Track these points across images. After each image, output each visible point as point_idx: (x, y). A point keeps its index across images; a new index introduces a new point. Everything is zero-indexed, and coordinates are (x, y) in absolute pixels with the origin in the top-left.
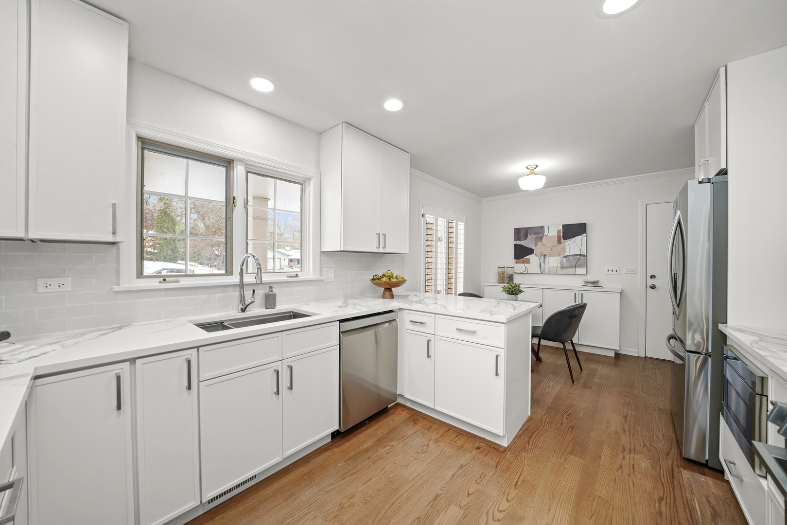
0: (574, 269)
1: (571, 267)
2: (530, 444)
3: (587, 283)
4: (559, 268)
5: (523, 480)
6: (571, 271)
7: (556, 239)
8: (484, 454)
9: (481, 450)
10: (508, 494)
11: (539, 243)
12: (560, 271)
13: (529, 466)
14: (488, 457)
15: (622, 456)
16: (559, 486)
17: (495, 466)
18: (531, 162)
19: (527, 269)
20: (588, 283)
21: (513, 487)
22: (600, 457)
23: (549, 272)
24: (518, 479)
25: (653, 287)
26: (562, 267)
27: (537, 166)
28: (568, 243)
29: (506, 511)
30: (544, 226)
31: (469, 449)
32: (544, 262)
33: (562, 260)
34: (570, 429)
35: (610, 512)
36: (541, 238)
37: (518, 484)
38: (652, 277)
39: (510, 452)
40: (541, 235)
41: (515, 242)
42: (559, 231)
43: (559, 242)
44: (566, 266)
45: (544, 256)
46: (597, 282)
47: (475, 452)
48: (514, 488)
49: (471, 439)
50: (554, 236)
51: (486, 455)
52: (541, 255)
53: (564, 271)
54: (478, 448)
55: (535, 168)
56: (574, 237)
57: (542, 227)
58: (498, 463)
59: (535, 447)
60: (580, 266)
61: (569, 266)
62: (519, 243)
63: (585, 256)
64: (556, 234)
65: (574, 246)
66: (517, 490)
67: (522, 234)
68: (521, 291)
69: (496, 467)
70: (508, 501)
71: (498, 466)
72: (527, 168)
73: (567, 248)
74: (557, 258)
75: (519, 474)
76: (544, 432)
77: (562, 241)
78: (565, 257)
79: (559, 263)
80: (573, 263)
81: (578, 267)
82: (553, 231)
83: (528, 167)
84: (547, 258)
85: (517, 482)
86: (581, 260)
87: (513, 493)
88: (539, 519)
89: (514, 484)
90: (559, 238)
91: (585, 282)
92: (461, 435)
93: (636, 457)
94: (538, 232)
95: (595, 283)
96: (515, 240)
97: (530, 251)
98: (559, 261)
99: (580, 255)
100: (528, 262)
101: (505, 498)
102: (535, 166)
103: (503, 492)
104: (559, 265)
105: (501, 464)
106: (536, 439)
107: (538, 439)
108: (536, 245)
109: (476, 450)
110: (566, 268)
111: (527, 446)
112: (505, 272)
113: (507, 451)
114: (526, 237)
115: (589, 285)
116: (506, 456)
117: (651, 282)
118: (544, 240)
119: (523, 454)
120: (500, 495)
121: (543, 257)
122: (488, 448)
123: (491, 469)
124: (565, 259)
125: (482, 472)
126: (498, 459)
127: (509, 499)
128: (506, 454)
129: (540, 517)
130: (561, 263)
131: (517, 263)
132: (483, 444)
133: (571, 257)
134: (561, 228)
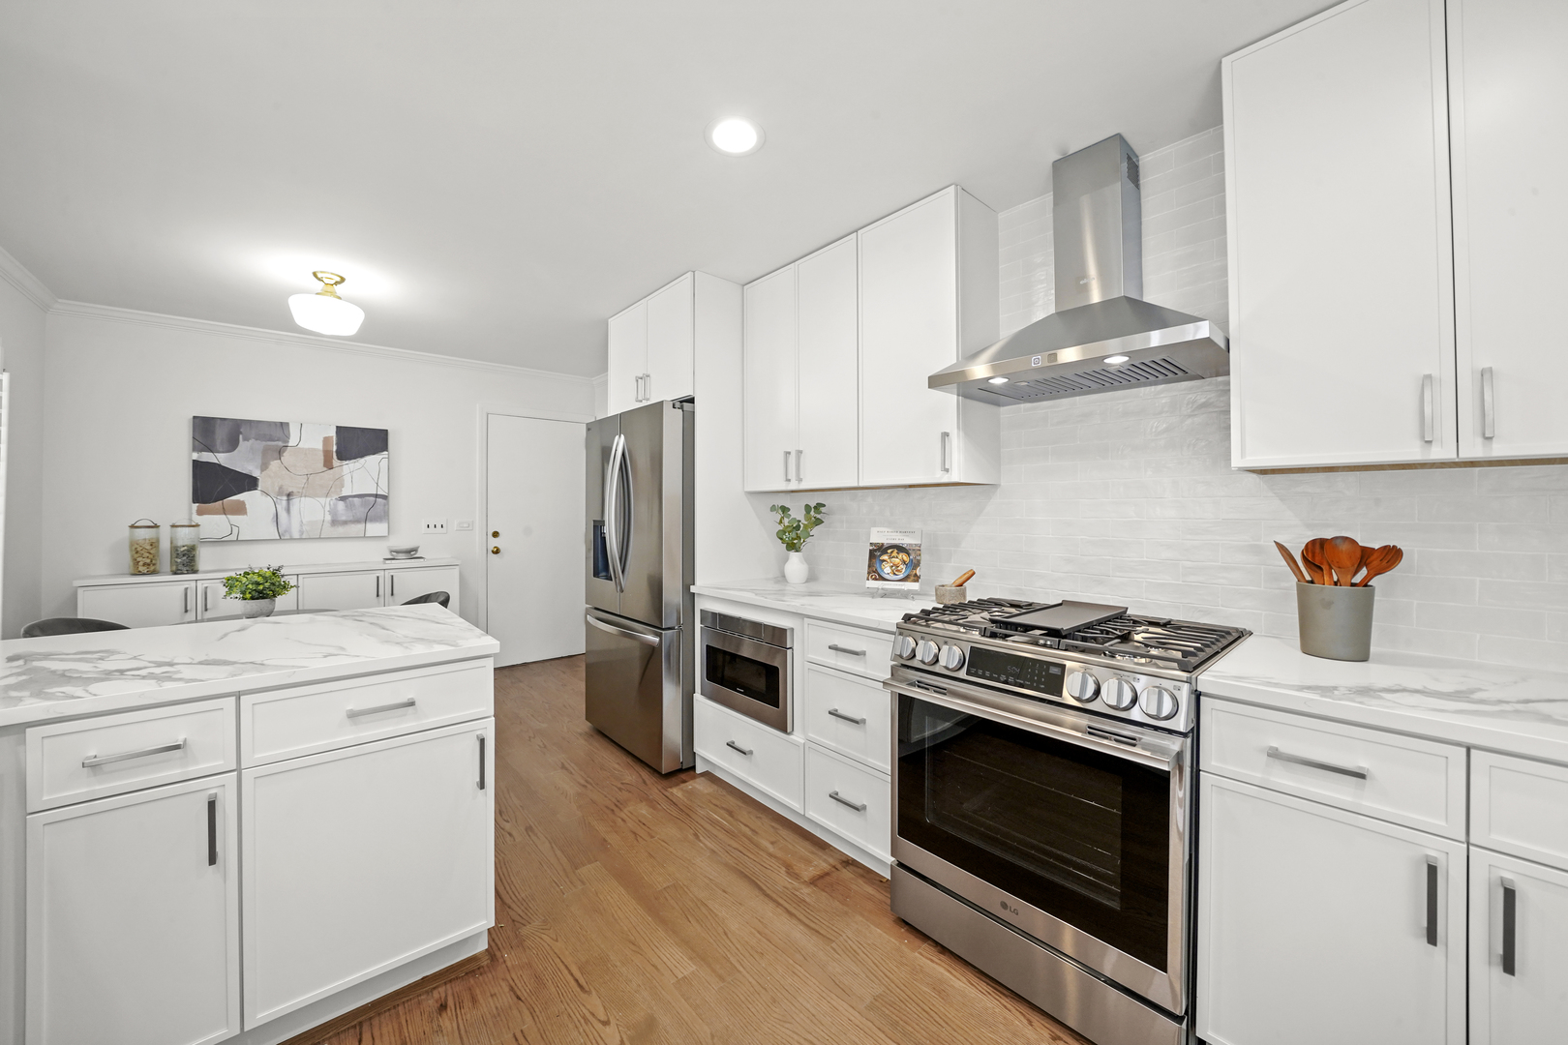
0: (361, 526)
1: (357, 521)
2: (513, 906)
3: (396, 554)
4: (327, 525)
5: (579, 968)
6: (356, 529)
7: (321, 457)
8: (467, 1003)
9: (450, 1003)
10: (593, 1015)
11: (274, 464)
12: (328, 531)
13: (557, 941)
14: (481, 1001)
15: (620, 820)
16: (622, 924)
17: (515, 999)
18: (332, 263)
19: (235, 530)
20: (397, 552)
21: (583, 995)
22: (605, 840)
23: (302, 532)
24: (572, 975)
25: (497, 551)
26: (334, 522)
27: (343, 280)
28: (349, 467)
29: (625, 1040)
30: (287, 424)
31: (427, 1029)
32: (288, 510)
33: (335, 505)
34: (530, 833)
35: (690, 894)
36: (280, 452)
37: (582, 981)
38: (496, 534)
39: (504, 952)
40: (280, 444)
41: (195, 456)
42: (326, 440)
43: (328, 465)
44: (344, 518)
45: (289, 495)
46: (415, 550)
47: (446, 1022)
48: (586, 995)
49: (400, 1008)
50: (314, 450)
51: (474, 1000)
52: (280, 493)
53: (341, 530)
54: (443, 1007)
55: (336, 283)
56: (362, 456)
57: (283, 426)
58: (512, 989)
59: (525, 904)
60: (377, 519)
61: (351, 518)
62: (207, 457)
63: (385, 497)
64: (320, 446)
65: (362, 474)
66: (594, 992)
67: (221, 435)
68: (285, 587)
69: (519, 998)
70: (606, 1023)
71: (519, 993)
72: (315, 274)
73: (347, 479)
74: (322, 500)
75: (562, 967)
76: (504, 868)
77: (336, 462)
78: (343, 499)
79: (327, 513)
80: (361, 512)
81: (371, 521)
82: (311, 437)
83: (319, 275)
84: (296, 502)
85: (577, 981)
86: (375, 506)
87: (595, 1003)
88: (663, 992)
89: (578, 989)
90: (327, 455)
91: (392, 551)
92: (366, 1027)
93: (631, 808)
94: (273, 437)
95: (411, 553)
96: (194, 449)
97: (249, 483)
98: (327, 508)
99: (376, 496)
100: (240, 509)
101: (599, 1026)
102: (338, 279)
103: (582, 1021)
104: (328, 518)
105: (519, 985)
106: (510, 892)
107: (512, 887)
108: (264, 467)
109: (444, 1015)
110: (345, 523)
111: (511, 913)
112: (158, 541)
113: (498, 954)
114: (233, 445)
115: (401, 556)
116: (509, 964)
117: (494, 543)
118: (286, 456)
119: (524, 931)
120: (588, 1031)
121: (285, 498)
122: (458, 987)
123: (515, 1012)
124: (341, 504)
125: (511, 1035)
126: (503, 984)
127: (603, 1018)
128: (501, 960)
129: (660, 988)
130: (333, 512)
131: (200, 513)
132: (442, 990)
133: (356, 499)
134: (333, 433)
